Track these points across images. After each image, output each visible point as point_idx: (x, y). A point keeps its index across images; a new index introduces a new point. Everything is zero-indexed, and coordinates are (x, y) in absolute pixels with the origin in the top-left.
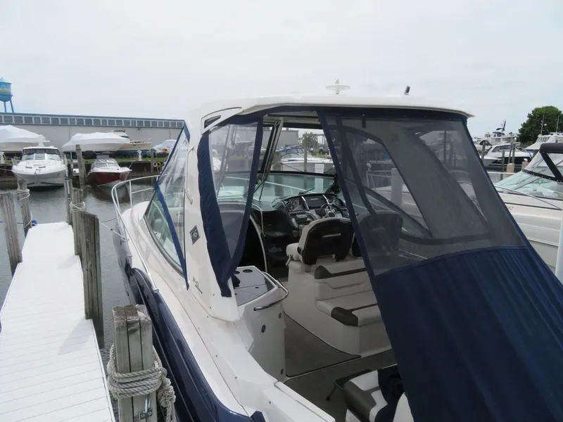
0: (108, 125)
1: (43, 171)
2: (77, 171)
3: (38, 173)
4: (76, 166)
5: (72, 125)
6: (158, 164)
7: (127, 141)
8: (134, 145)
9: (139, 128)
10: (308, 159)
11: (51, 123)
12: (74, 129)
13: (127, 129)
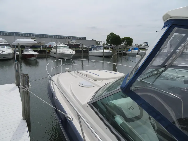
0: (29, 36)
1: (4, 53)
2: (18, 53)
3: (2, 53)
4: (17, 51)
5: (16, 36)
6: (48, 51)
7: (36, 42)
8: (39, 44)
9: (40, 38)
10: (104, 50)
11: (8, 35)
12: (16, 37)
13: (36, 38)
